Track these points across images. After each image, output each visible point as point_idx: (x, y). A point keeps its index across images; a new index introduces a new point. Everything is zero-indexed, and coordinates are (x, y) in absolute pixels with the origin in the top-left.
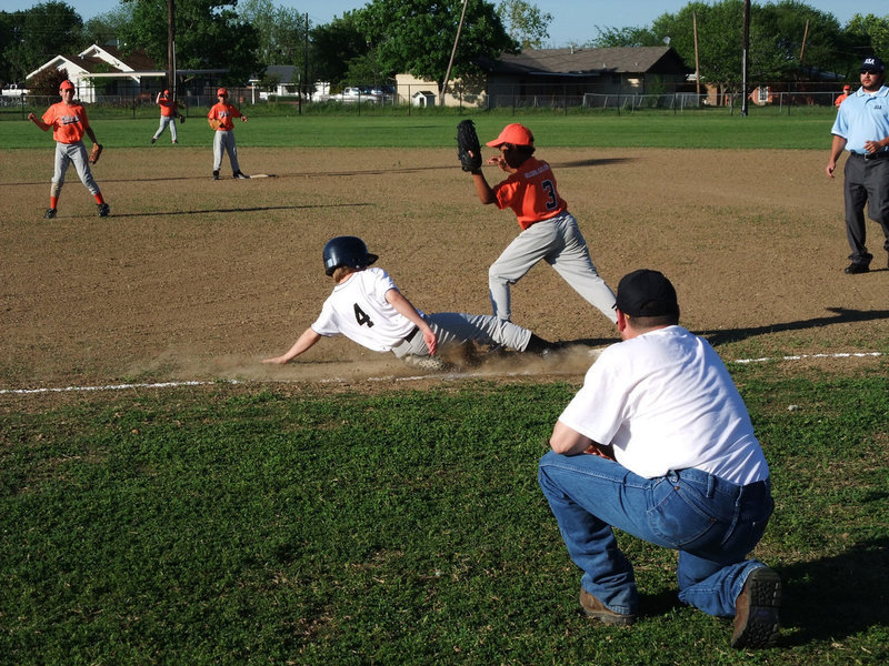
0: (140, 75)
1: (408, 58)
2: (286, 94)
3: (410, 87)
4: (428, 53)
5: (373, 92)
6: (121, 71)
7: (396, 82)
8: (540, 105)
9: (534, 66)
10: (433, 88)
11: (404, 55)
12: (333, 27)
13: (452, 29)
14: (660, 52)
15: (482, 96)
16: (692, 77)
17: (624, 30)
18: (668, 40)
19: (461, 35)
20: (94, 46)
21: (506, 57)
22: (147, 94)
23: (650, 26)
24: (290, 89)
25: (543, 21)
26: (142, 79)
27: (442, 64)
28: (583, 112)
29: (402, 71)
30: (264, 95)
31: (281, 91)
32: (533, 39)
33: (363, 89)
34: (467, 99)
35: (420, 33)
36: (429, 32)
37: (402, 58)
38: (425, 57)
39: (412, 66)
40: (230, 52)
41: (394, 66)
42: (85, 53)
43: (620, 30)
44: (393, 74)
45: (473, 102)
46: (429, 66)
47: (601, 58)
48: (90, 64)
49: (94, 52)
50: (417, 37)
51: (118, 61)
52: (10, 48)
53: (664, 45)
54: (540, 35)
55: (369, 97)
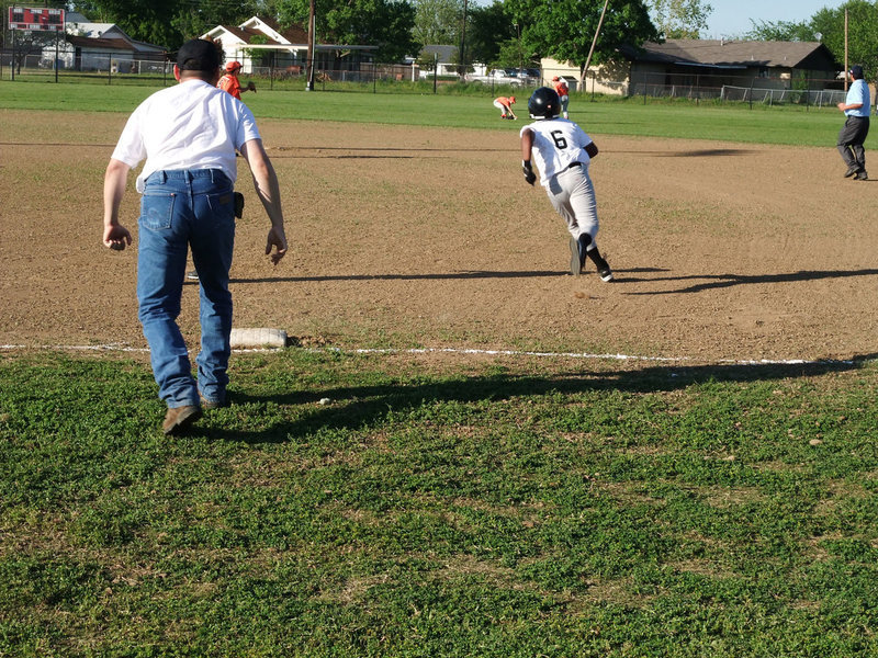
0: (297, 48)
1: (552, 43)
2: (446, 73)
3: (554, 71)
4: (572, 39)
5: (519, 75)
6: (279, 43)
7: (540, 66)
8: (678, 96)
9: (682, 56)
10: (576, 73)
11: (547, 40)
12: (492, 9)
13: (597, 16)
14: (811, 47)
15: (625, 83)
16: (843, 75)
17: (780, 23)
18: (819, 36)
19: (603, 22)
20: (255, 18)
21: (651, 47)
22: (296, 67)
23: (810, 20)
24: (449, 69)
25: (702, 12)
26: (300, 52)
27: (584, 50)
28: (720, 104)
29: (545, 56)
30: (423, 74)
31: (441, 70)
32: (692, 30)
33: (510, 71)
34: (610, 85)
35: (566, 19)
36: (573, 18)
37: (545, 42)
38: (568, 42)
39: (555, 51)
40: (385, 29)
41: (537, 50)
42: (245, 24)
43: (776, 24)
44: (538, 58)
45: (616, 89)
46: (571, 52)
47: (750, 51)
48: (248, 35)
49: (254, 24)
50: (562, 22)
51: (277, 34)
52: (178, 16)
53: (815, 40)
54: (699, 25)
55: (513, 80)
